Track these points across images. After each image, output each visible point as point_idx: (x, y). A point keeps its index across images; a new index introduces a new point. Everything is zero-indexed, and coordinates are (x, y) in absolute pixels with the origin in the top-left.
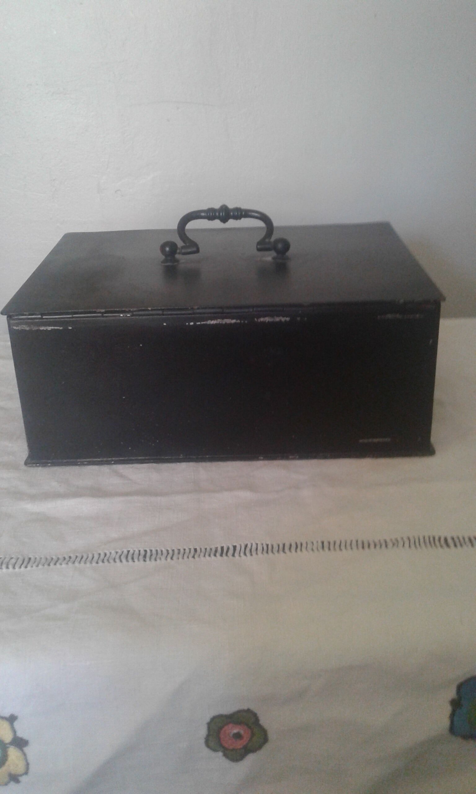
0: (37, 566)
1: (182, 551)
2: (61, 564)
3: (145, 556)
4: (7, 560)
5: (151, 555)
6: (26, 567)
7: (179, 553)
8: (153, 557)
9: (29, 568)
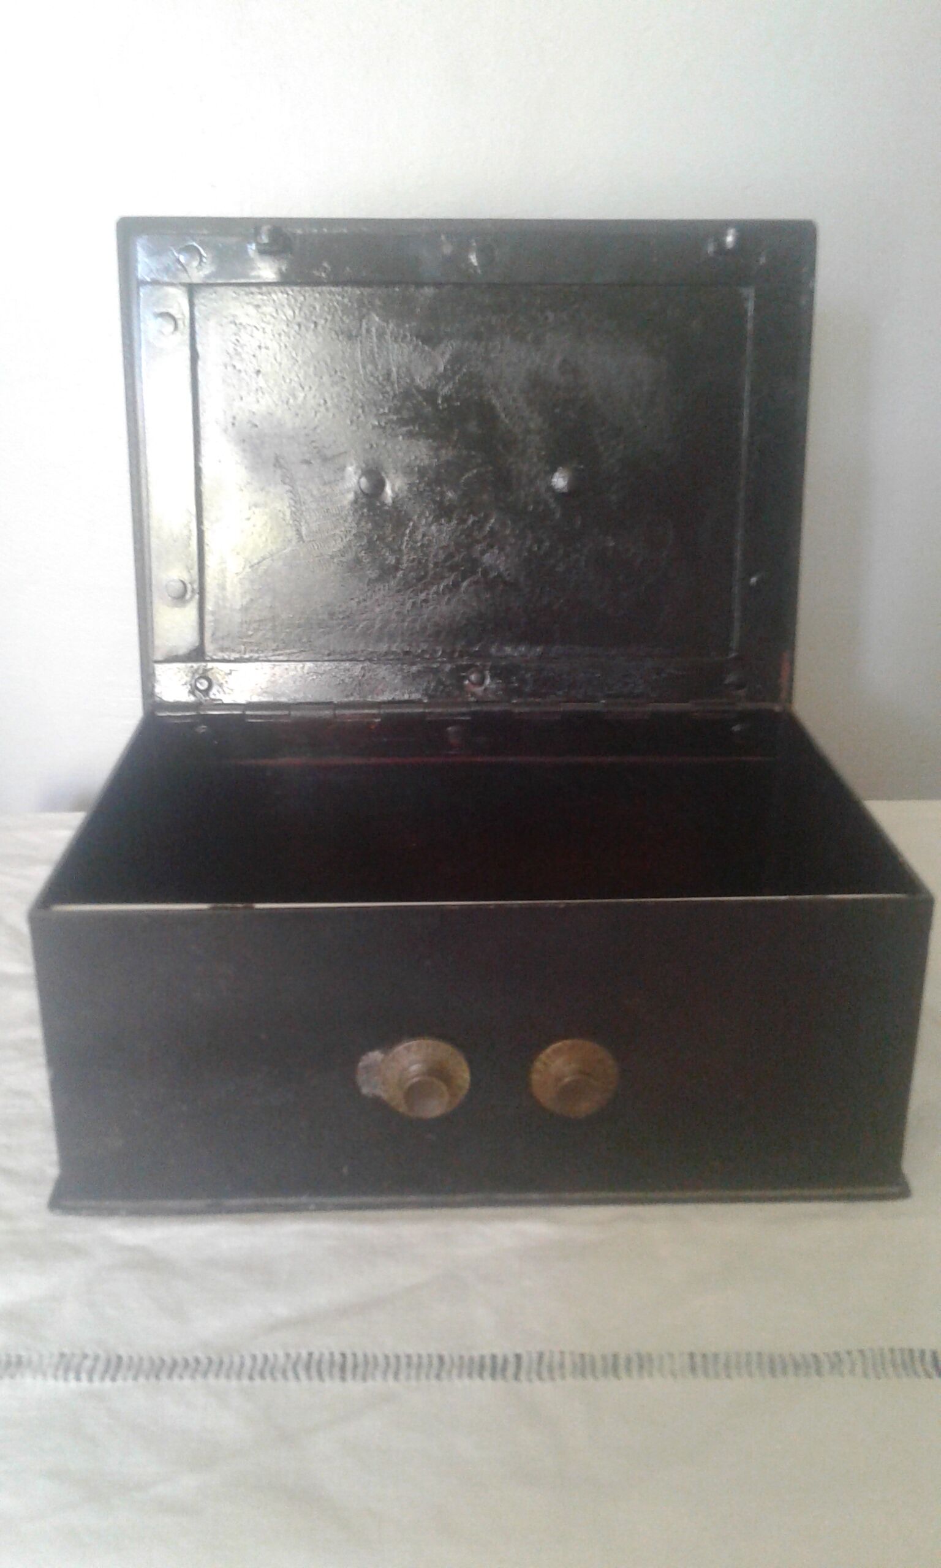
0: (135, 1378)
1: (415, 1360)
2: (181, 1377)
3: (343, 1368)
5: (355, 1366)
6: (113, 1379)
7: (409, 1365)
8: (360, 1370)
9: (120, 1382)
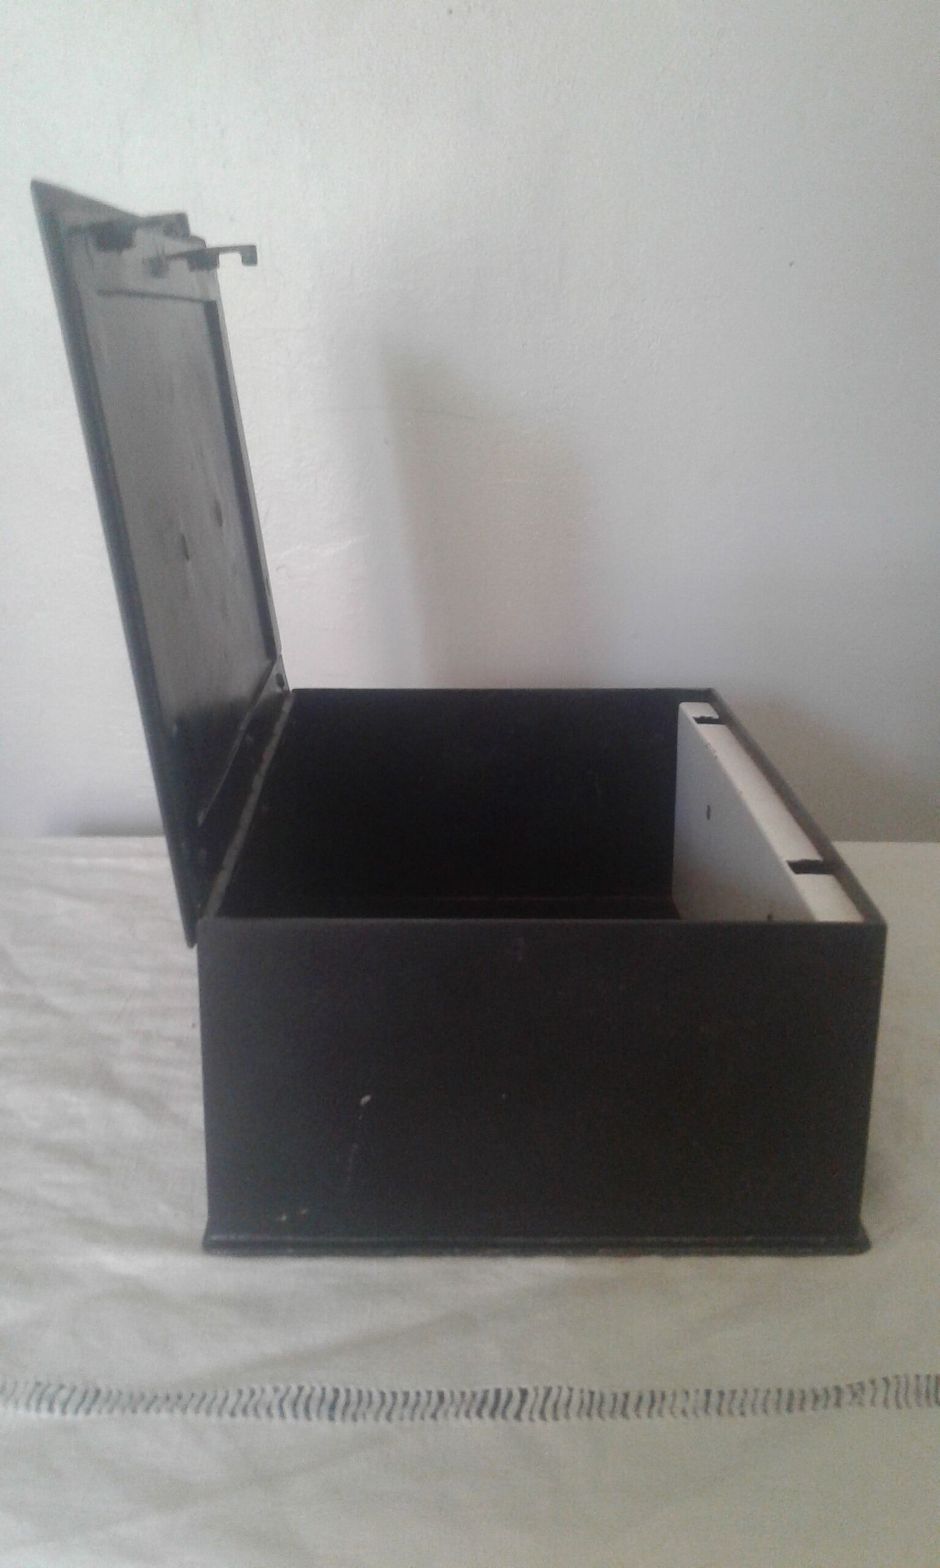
0: (111, 1411)
1: (413, 1397)
2: (158, 1411)
3: (332, 1408)
4: (51, 1390)
5: (347, 1404)
6: (88, 1411)
7: (405, 1403)
8: (351, 1409)
9: (93, 1414)
